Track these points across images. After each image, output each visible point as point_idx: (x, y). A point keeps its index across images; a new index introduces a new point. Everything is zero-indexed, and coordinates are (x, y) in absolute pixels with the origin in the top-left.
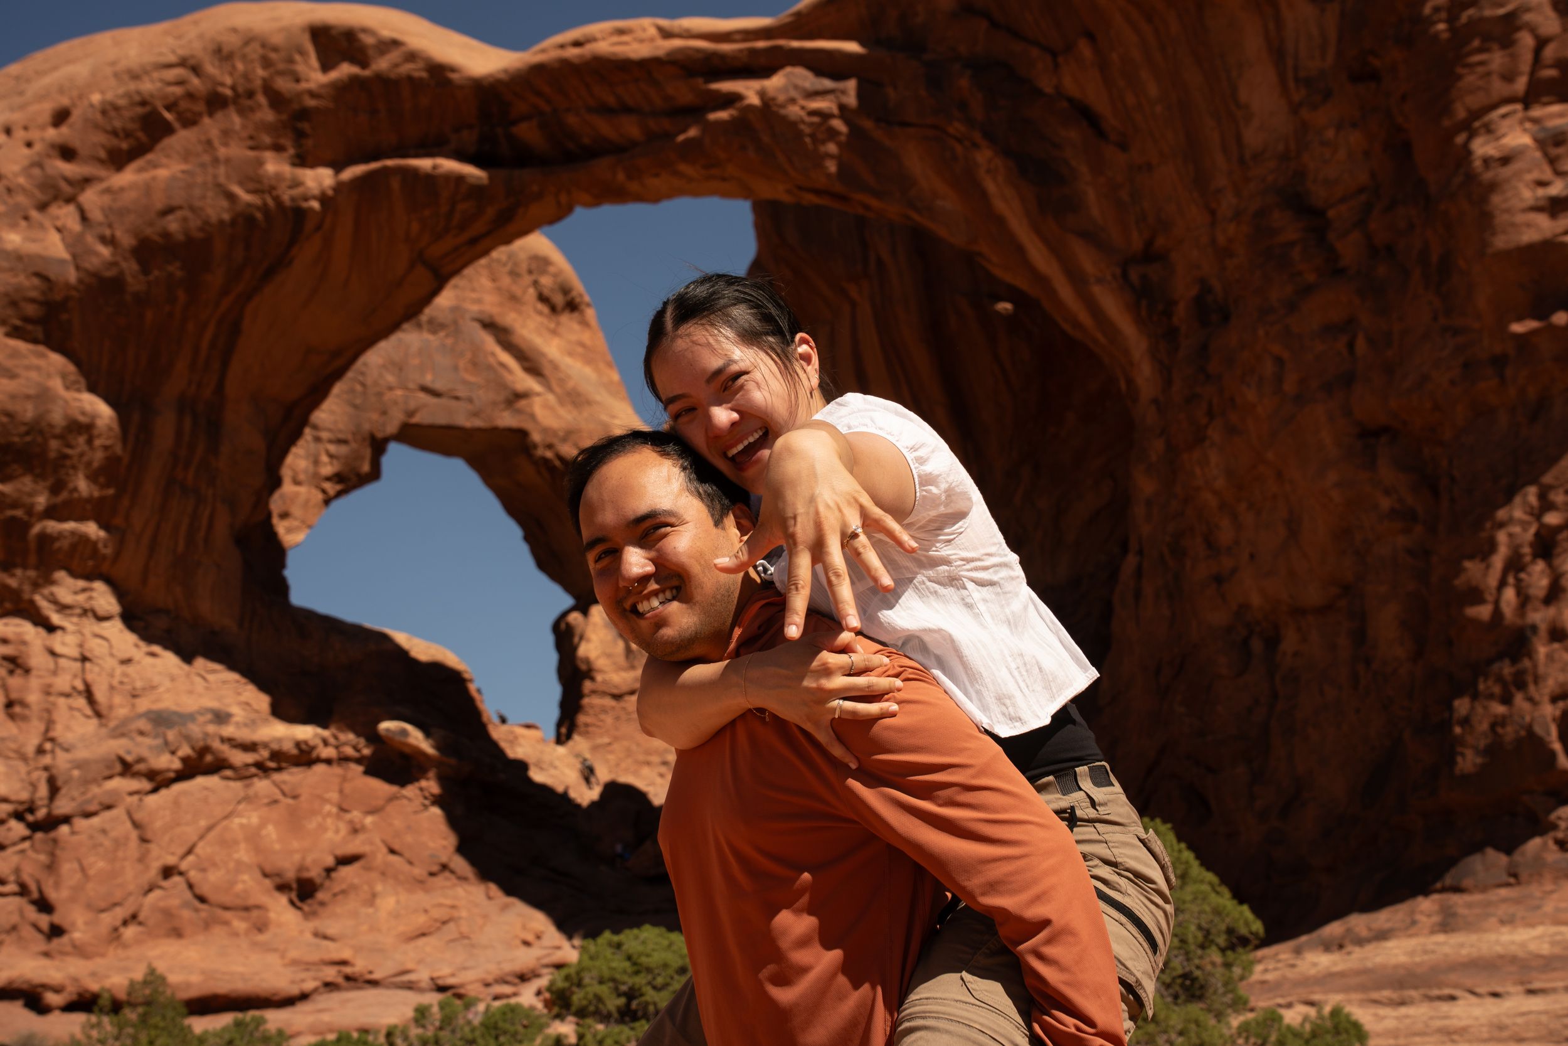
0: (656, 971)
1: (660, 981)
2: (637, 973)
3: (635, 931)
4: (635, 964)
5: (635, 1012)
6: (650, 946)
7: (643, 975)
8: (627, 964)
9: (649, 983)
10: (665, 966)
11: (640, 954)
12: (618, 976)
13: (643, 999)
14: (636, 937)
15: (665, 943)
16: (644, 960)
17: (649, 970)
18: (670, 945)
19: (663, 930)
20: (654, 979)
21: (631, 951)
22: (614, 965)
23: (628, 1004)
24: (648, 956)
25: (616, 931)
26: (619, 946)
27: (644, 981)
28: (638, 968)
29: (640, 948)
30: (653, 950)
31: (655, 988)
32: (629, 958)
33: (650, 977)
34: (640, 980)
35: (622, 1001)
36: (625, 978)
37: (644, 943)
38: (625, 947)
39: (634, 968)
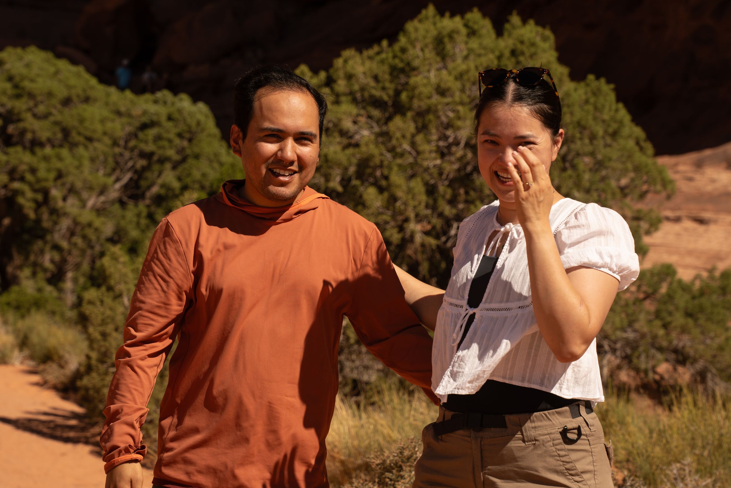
0: (39, 98)
1: (41, 109)
2: (18, 96)
4: (16, 86)
5: (10, 137)
6: (35, 70)
7: (24, 99)
8: (8, 86)
9: (30, 110)
10: (50, 94)
11: (24, 78)
13: (21, 125)
14: (21, 59)
15: (52, 70)
16: (26, 84)
17: (31, 96)
18: (57, 73)
19: (49, 55)
20: (36, 105)
21: (14, 72)
23: (4, 127)
24: (32, 81)
27: (24, 107)
28: (20, 92)
29: (24, 71)
30: (38, 75)
31: (35, 116)
32: (10, 79)
33: (31, 103)
34: (21, 105)
36: (4, 100)
37: (28, 66)
39: (15, 92)
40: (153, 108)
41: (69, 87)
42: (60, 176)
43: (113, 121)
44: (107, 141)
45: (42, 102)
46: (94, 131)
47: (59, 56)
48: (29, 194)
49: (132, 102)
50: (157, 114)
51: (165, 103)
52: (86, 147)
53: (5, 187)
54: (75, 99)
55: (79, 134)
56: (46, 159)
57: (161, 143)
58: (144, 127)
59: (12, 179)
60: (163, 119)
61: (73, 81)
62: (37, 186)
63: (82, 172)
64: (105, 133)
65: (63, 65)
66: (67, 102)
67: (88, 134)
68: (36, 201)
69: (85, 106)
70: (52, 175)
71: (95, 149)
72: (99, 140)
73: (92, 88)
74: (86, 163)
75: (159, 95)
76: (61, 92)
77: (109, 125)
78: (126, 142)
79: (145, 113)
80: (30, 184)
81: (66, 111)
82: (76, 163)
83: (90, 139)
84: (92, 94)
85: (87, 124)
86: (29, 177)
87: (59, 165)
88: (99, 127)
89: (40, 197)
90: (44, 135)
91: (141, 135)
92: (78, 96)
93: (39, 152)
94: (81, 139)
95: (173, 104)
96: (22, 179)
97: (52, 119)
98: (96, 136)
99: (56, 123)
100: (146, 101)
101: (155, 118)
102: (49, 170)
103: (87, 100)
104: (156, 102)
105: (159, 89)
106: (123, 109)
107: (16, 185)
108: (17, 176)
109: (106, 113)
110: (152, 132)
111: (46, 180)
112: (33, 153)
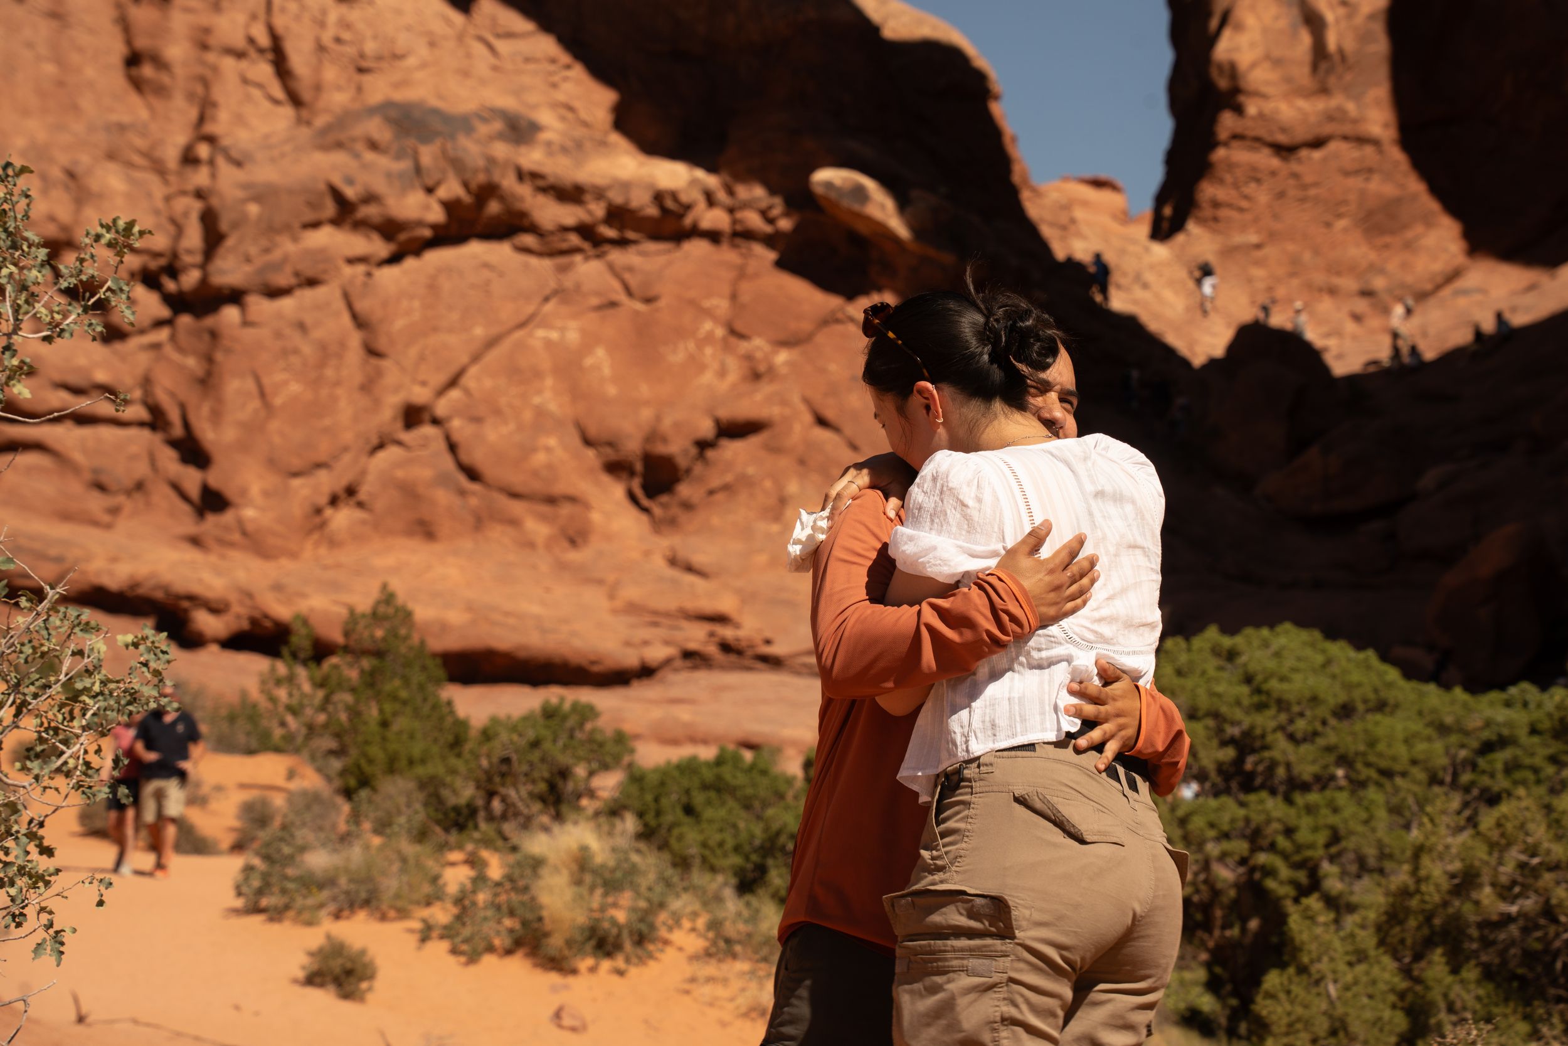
0: (1296, 709)
1: (1301, 725)
2: (1260, 707)
3: (1265, 632)
4: (1258, 691)
5: (1251, 776)
6: (1290, 662)
7: (1272, 712)
8: (1245, 690)
9: (1281, 728)
10: (1314, 700)
11: (1270, 676)
12: (1224, 709)
13: (1267, 754)
14: (1266, 644)
15: (1319, 659)
16: (1274, 685)
17: (1282, 704)
18: (1328, 662)
19: (1314, 635)
20: (1291, 721)
21: (1253, 667)
22: (1220, 688)
23: (1239, 761)
24: (1283, 679)
25: (1230, 629)
26: (1231, 655)
27: (1272, 724)
28: (1263, 698)
29: (1271, 664)
30: (1295, 670)
31: (1291, 737)
32: (1248, 679)
33: (1283, 717)
34: (1266, 721)
35: (1229, 753)
36: (1238, 714)
37: (1278, 654)
38: (1243, 659)
39: (1256, 699)
40: (1501, 715)
41: (1349, 687)
42: (1335, 837)
43: (1429, 739)
44: (1419, 774)
45: (1301, 715)
46: (1394, 759)
47: (1331, 635)
48: (1285, 872)
49: (1465, 705)
50: (1509, 724)
51: (1525, 704)
52: (1379, 785)
53: (1243, 861)
54: (1361, 707)
55: (1368, 765)
56: (1310, 809)
57: (1518, 775)
58: (1487, 748)
59: (1255, 848)
60: (1522, 734)
61: (1355, 677)
62: (1297, 858)
63: (1374, 830)
64: (1414, 762)
65: (1340, 650)
66: (1345, 711)
67: (1384, 764)
68: (1294, 883)
69: (1378, 717)
70: (1321, 838)
71: (1397, 790)
72: (1404, 774)
73: (1390, 685)
74: (1382, 814)
75: (1513, 691)
76: (1334, 695)
77: (1421, 747)
78: (1455, 775)
79: (1488, 724)
80: (1285, 856)
81: (1345, 725)
82: (1364, 815)
83: (1387, 774)
84: (1391, 696)
85: (1381, 747)
86: (1282, 842)
87: (1333, 820)
88: (1402, 751)
89: (1302, 876)
90: (1306, 771)
91: (1482, 762)
92: (1365, 701)
93: (1299, 799)
94: (1373, 774)
95: (1539, 705)
96: (1272, 847)
97: (1321, 742)
98: (1397, 767)
99: (1329, 749)
100: (1492, 704)
101: (1505, 732)
102: (1315, 829)
103: (1381, 706)
104: (1508, 704)
105: (1514, 682)
106: (1449, 720)
107: (1262, 858)
108: (1265, 843)
109: (1416, 726)
110: (1501, 757)
111: (1311, 846)
112: (1289, 800)
